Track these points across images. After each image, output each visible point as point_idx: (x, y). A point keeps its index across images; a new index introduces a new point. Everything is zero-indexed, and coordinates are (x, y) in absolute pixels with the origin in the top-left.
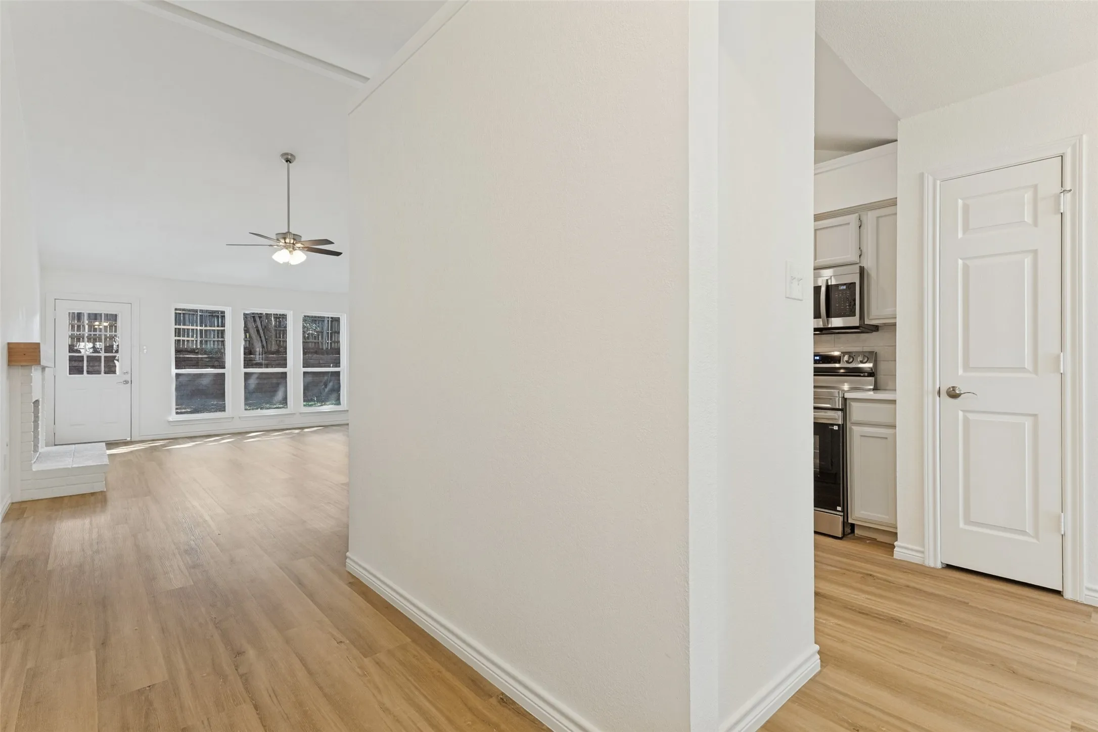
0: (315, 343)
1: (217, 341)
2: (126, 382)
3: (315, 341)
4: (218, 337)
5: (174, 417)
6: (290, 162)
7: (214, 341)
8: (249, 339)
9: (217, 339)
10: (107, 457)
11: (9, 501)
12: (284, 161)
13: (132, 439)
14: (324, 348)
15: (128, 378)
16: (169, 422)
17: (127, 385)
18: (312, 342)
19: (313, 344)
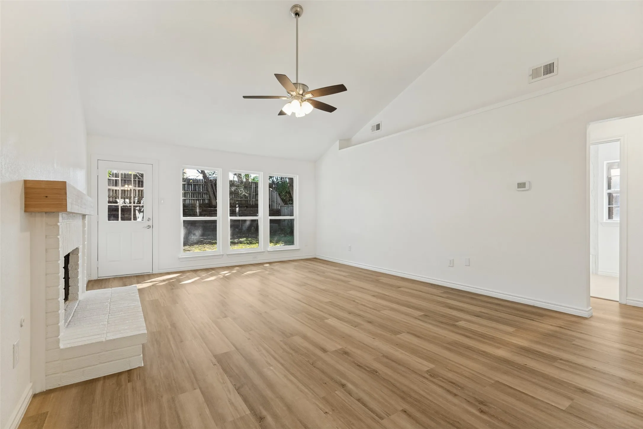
0: (246, 201)
1: (191, 199)
2: (149, 227)
3: (246, 199)
4: (192, 197)
5: (183, 255)
6: (299, 16)
7: (189, 200)
8: (209, 198)
9: (191, 198)
10: (137, 291)
11: (31, 394)
12: (293, 15)
13: (153, 272)
14: (251, 204)
15: (150, 223)
16: (179, 258)
17: (150, 229)
18: (244, 200)
19: (245, 201)
